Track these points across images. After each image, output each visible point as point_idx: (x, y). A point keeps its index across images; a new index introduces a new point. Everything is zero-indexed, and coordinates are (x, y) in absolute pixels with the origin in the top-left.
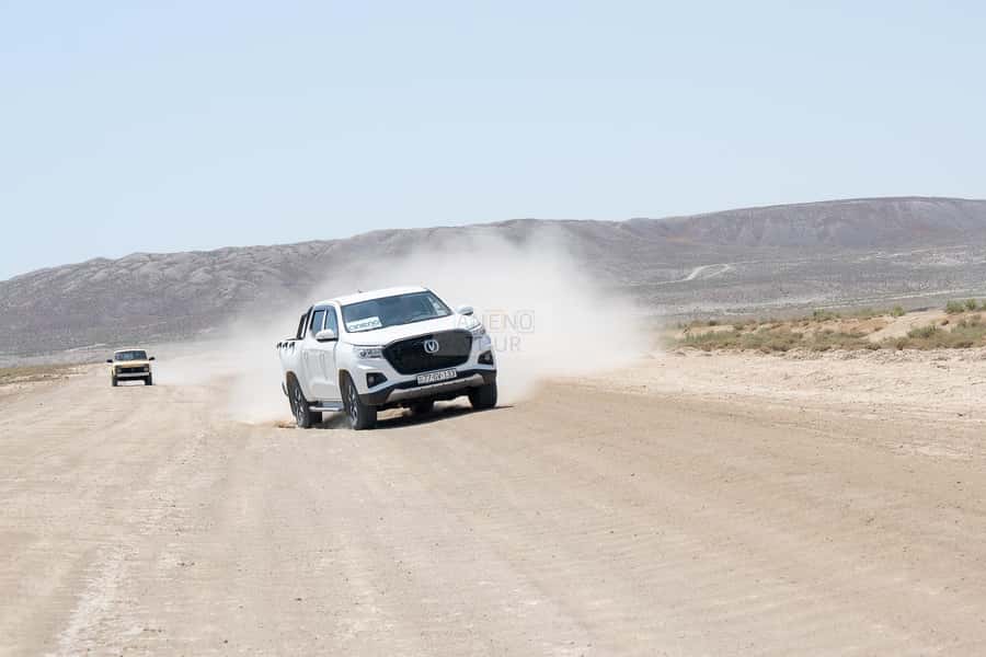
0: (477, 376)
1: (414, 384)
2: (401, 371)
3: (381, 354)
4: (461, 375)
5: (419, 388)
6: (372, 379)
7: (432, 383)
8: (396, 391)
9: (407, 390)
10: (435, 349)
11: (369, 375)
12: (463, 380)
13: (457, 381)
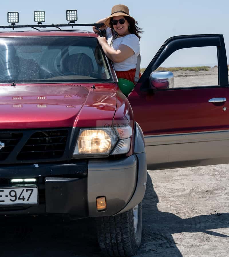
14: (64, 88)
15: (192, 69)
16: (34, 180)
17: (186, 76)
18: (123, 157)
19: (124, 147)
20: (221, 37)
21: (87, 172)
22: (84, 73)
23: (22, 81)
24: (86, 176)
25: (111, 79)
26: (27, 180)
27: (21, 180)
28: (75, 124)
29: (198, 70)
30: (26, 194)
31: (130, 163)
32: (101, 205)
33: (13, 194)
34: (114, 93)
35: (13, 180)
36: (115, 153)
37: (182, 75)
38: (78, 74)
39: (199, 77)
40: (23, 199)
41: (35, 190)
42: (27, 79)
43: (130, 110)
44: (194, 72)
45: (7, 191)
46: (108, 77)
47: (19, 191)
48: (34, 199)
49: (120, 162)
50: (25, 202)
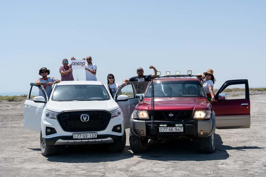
0: (109, 139)
1: (71, 138)
2: (65, 129)
3: (56, 117)
4: (99, 137)
5: (74, 141)
6: (49, 130)
7: (81, 139)
8: (60, 141)
9: (67, 141)
10: (87, 120)
11: (47, 128)
12: (100, 140)
13: (96, 140)
14: (188, 99)
15: (260, 89)
16: (182, 125)
17: (254, 94)
18: (208, 119)
19: (209, 117)
20: (247, 80)
21: (197, 123)
22: (195, 94)
23: (173, 97)
24: (197, 124)
25: (204, 96)
26: (180, 125)
27: (178, 125)
28: (194, 109)
29: (263, 90)
30: (180, 129)
31: (211, 121)
32: (202, 133)
33: (176, 129)
34: (205, 101)
35: (176, 125)
36: (206, 118)
37: (251, 93)
38: (192, 94)
39: (263, 95)
40: (179, 130)
41: (183, 128)
42: (175, 96)
43: (211, 106)
44: (261, 91)
45: (174, 128)
46: (203, 95)
47: (178, 128)
48: (182, 130)
49: (208, 121)
50: (180, 131)
